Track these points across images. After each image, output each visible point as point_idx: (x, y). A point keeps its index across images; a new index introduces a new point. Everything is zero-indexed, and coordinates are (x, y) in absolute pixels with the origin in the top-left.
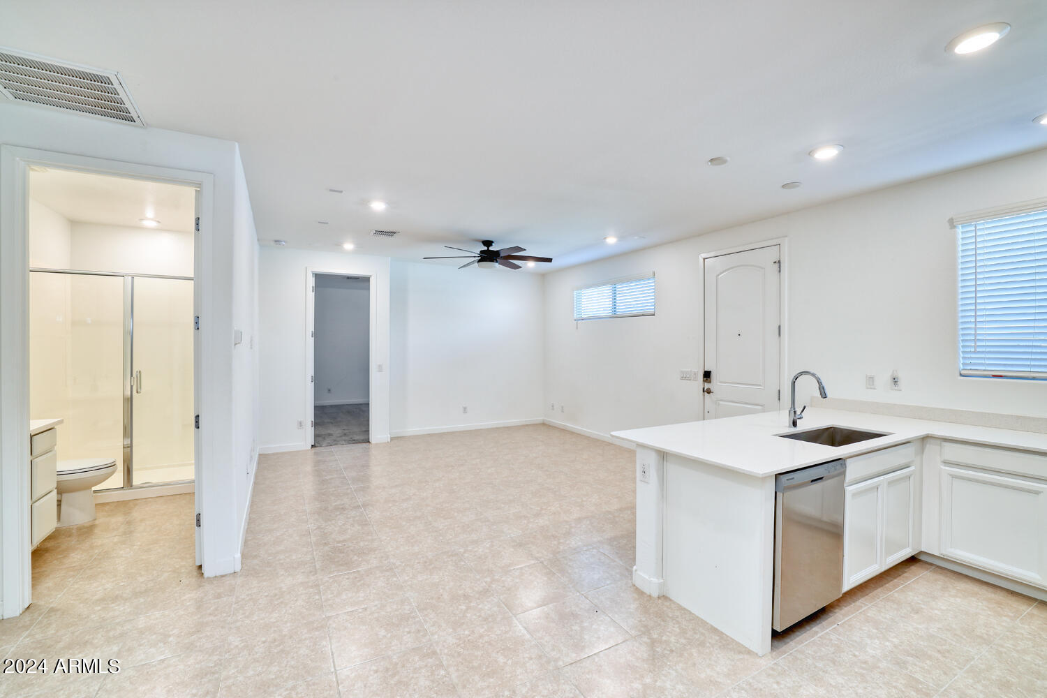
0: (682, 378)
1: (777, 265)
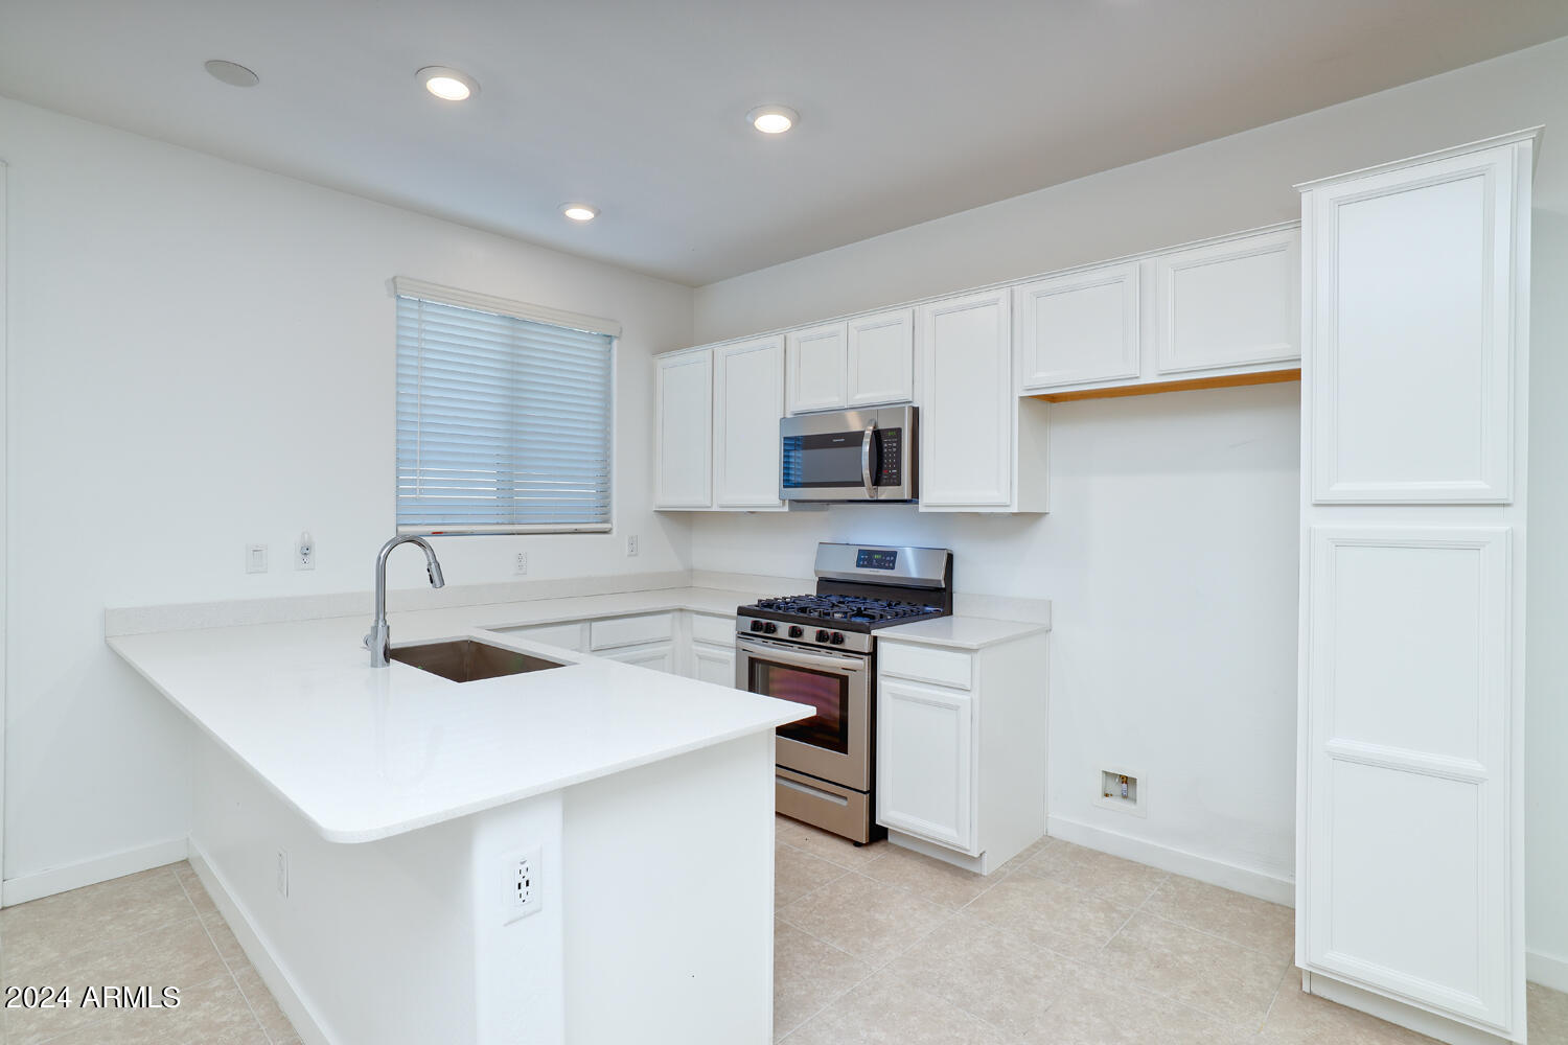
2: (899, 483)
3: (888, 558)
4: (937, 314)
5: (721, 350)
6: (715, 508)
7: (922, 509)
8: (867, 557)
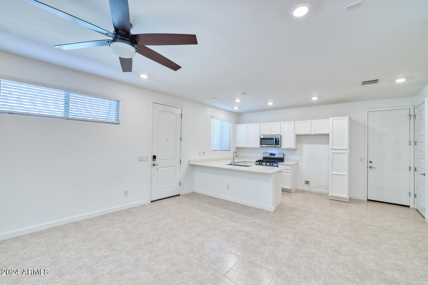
0: (139, 161)
1: (181, 116)
2: (279, 145)
3: (274, 155)
4: (284, 124)
5: (248, 125)
6: (247, 147)
7: (282, 148)
8: (271, 154)
